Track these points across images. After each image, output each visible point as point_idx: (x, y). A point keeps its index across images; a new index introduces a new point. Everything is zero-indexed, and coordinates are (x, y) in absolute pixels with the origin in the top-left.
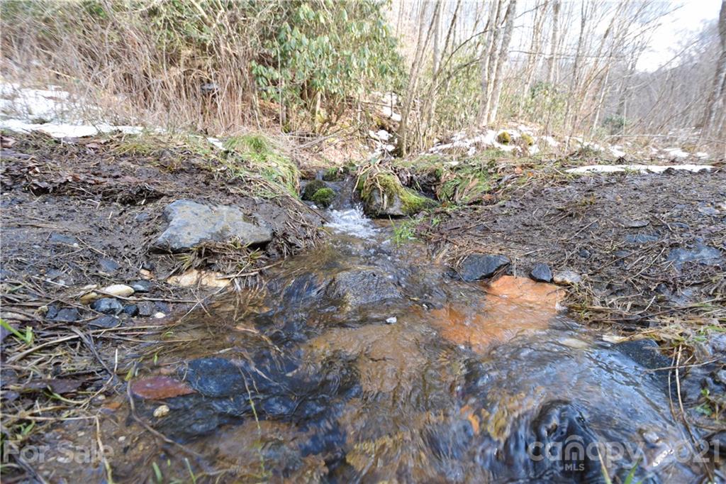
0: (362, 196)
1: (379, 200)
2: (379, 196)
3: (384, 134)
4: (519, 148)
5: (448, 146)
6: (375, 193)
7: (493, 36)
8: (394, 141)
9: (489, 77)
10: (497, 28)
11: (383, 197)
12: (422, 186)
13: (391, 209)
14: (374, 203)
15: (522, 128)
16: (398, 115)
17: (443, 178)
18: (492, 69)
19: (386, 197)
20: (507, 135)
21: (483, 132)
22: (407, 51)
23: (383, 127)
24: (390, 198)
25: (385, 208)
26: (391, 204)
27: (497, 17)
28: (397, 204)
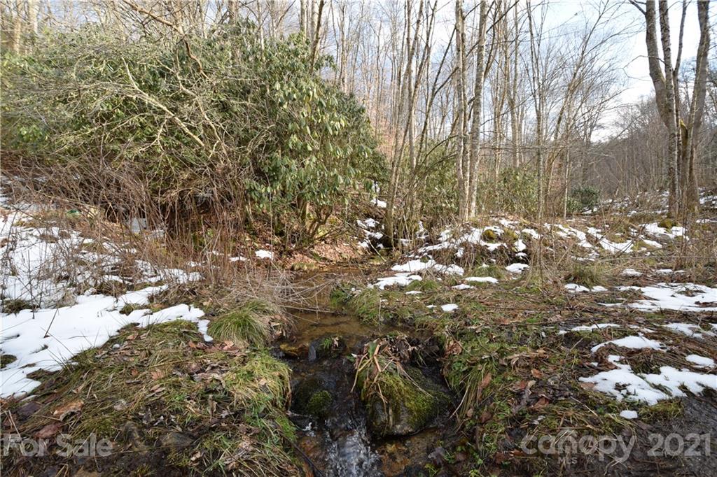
0: (363, 399)
1: (383, 418)
2: (383, 410)
3: (371, 222)
4: (505, 245)
5: (437, 247)
6: (378, 407)
7: (462, 142)
8: (381, 227)
9: (464, 176)
10: (465, 135)
11: (388, 412)
12: (425, 359)
13: (398, 427)
14: (379, 422)
15: (503, 222)
16: (383, 202)
17: (447, 346)
18: (466, 169)
19: (390, 411)
20: (491, 233)
21: (468, 231)
22: (387, 148)
23: (368, 216)
24: (395, 411)
25: (391, 427)
26: (397, 420)
27: (464, 127)
28: (405, 417)
